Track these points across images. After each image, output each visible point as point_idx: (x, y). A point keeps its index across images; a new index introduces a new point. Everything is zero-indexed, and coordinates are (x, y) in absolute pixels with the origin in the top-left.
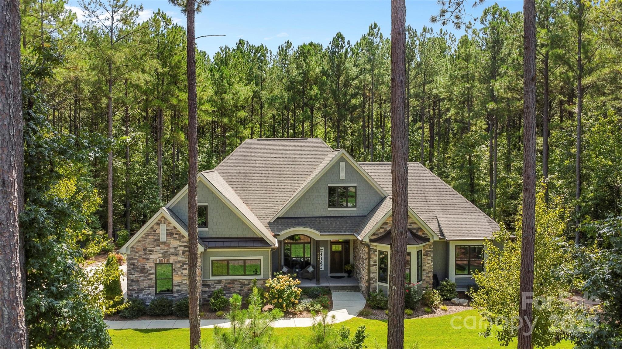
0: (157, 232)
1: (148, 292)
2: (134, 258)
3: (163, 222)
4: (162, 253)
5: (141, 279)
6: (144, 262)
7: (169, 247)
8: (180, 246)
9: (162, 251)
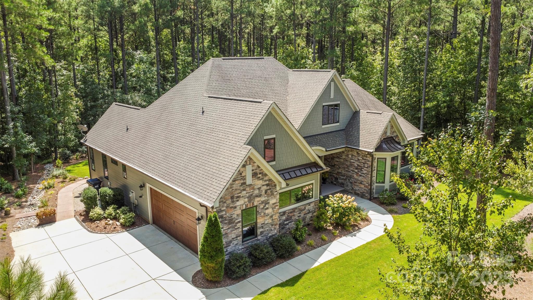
0: (243, 175)
1: (235, 242)
2: (223, 209)
3: (248, 163)
4: (248, 198)
5: (229, 230)
6: (232, 212)
7: (253, 189)
8: (263, 185)
9: (247, 195)
